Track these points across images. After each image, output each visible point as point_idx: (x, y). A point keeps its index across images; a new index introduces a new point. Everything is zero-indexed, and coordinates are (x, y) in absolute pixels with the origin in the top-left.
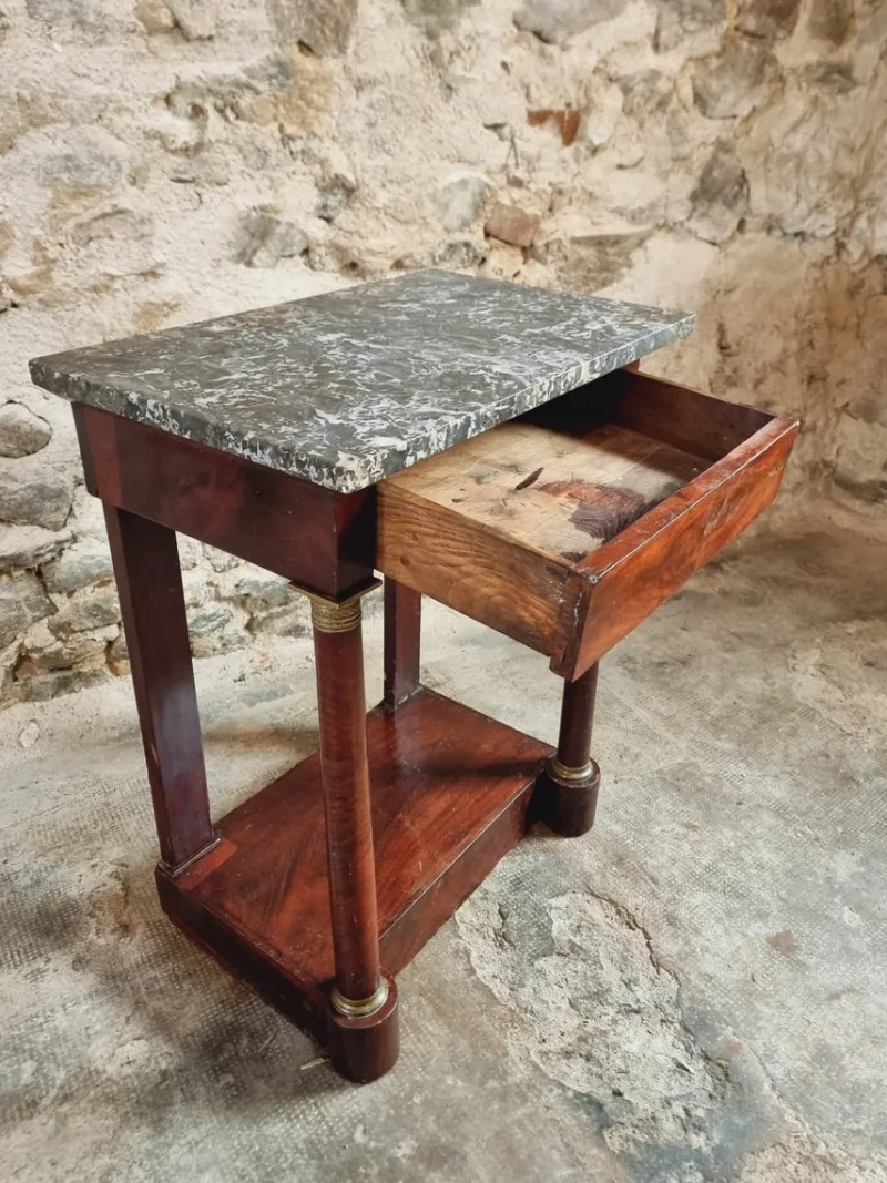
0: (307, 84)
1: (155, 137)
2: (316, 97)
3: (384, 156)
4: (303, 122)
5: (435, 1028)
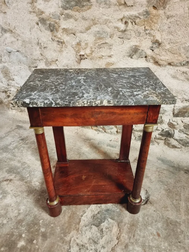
0: (153, 17)
1: (116, 28)
2: (155, 20)
3: (171, 36)
4: (150, 26)
5: (66, 218)
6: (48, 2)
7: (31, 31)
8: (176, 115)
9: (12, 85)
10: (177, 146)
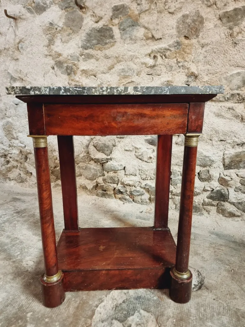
0: (185, 47)
1: (144, 64)
2: (187, 50)
3: (209, 66)
4: (183, 58)
5: (71, 310)
6: (67, 43)
7: (45, 76)
8: (227, 167)
9: (15, 145)
10: (236, 213)
